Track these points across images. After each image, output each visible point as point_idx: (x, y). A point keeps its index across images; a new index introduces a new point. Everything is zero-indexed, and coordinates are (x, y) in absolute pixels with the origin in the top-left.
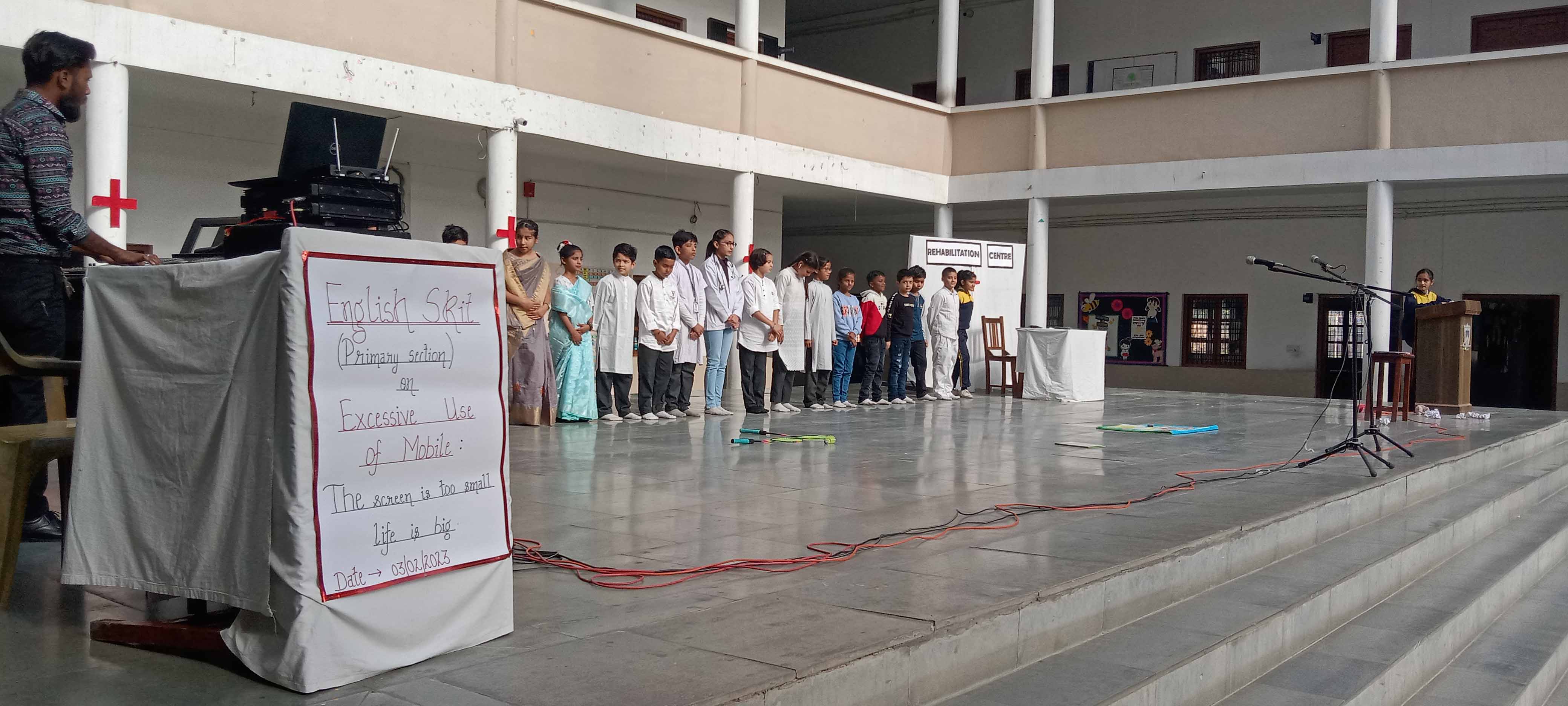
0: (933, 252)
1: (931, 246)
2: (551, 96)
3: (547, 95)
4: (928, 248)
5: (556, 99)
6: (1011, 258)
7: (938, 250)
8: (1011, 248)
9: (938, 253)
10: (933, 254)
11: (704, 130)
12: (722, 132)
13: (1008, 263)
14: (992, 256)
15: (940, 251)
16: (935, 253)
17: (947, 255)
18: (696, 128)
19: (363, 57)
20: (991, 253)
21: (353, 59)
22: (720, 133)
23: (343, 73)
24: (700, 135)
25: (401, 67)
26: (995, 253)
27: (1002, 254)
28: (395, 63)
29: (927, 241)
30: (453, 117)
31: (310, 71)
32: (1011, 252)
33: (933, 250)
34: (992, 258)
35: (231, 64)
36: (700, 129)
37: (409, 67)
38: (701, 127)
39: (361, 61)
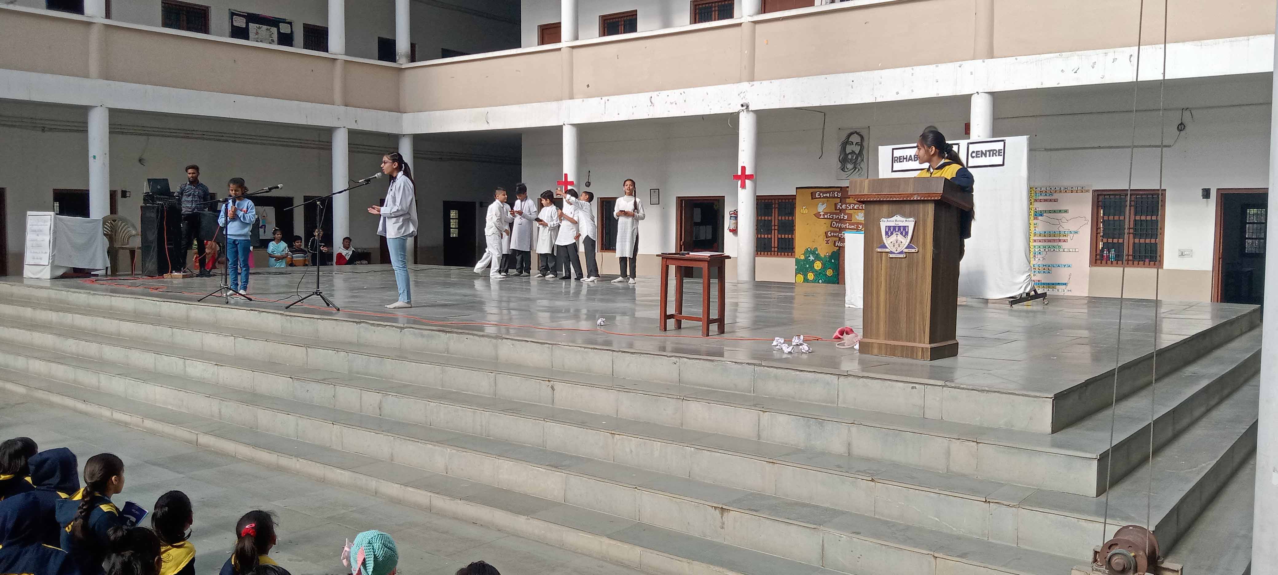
0: (900, 159)
1: (897, 153)
2: (772, 81)
3: (770, 81)
4: (894, 156)
5: (776, 83)
6: (1002, 154)
7: (905, 157)
8: (1003, 143)
9: (905, 160)
10: (900, 162)
11: (917, 69)
12: (939, 65)
13: (998, 160)
14: (974, 155)
15: (906, 158)
16: (902, 160)
17: (915, 161)
18: (909, 69)
19: (659, 92)
20: (973, 152)
21: (654, 94)
22: (937, 66)
23: (650, 104)
24: (913, 74)
25: (678, 91)
26: (977, 152)
27: (989, 151)
28: (675, 91)
29: (893, 149)
30: (707, 112)
31: (635, 107)
32: (1003, 148)
33: (900, 157)
34: (973, 157)
35: (604, 113)
36: (913, 69)
37: (682, 91)
38: (913, 67)
39: (658, 94)
